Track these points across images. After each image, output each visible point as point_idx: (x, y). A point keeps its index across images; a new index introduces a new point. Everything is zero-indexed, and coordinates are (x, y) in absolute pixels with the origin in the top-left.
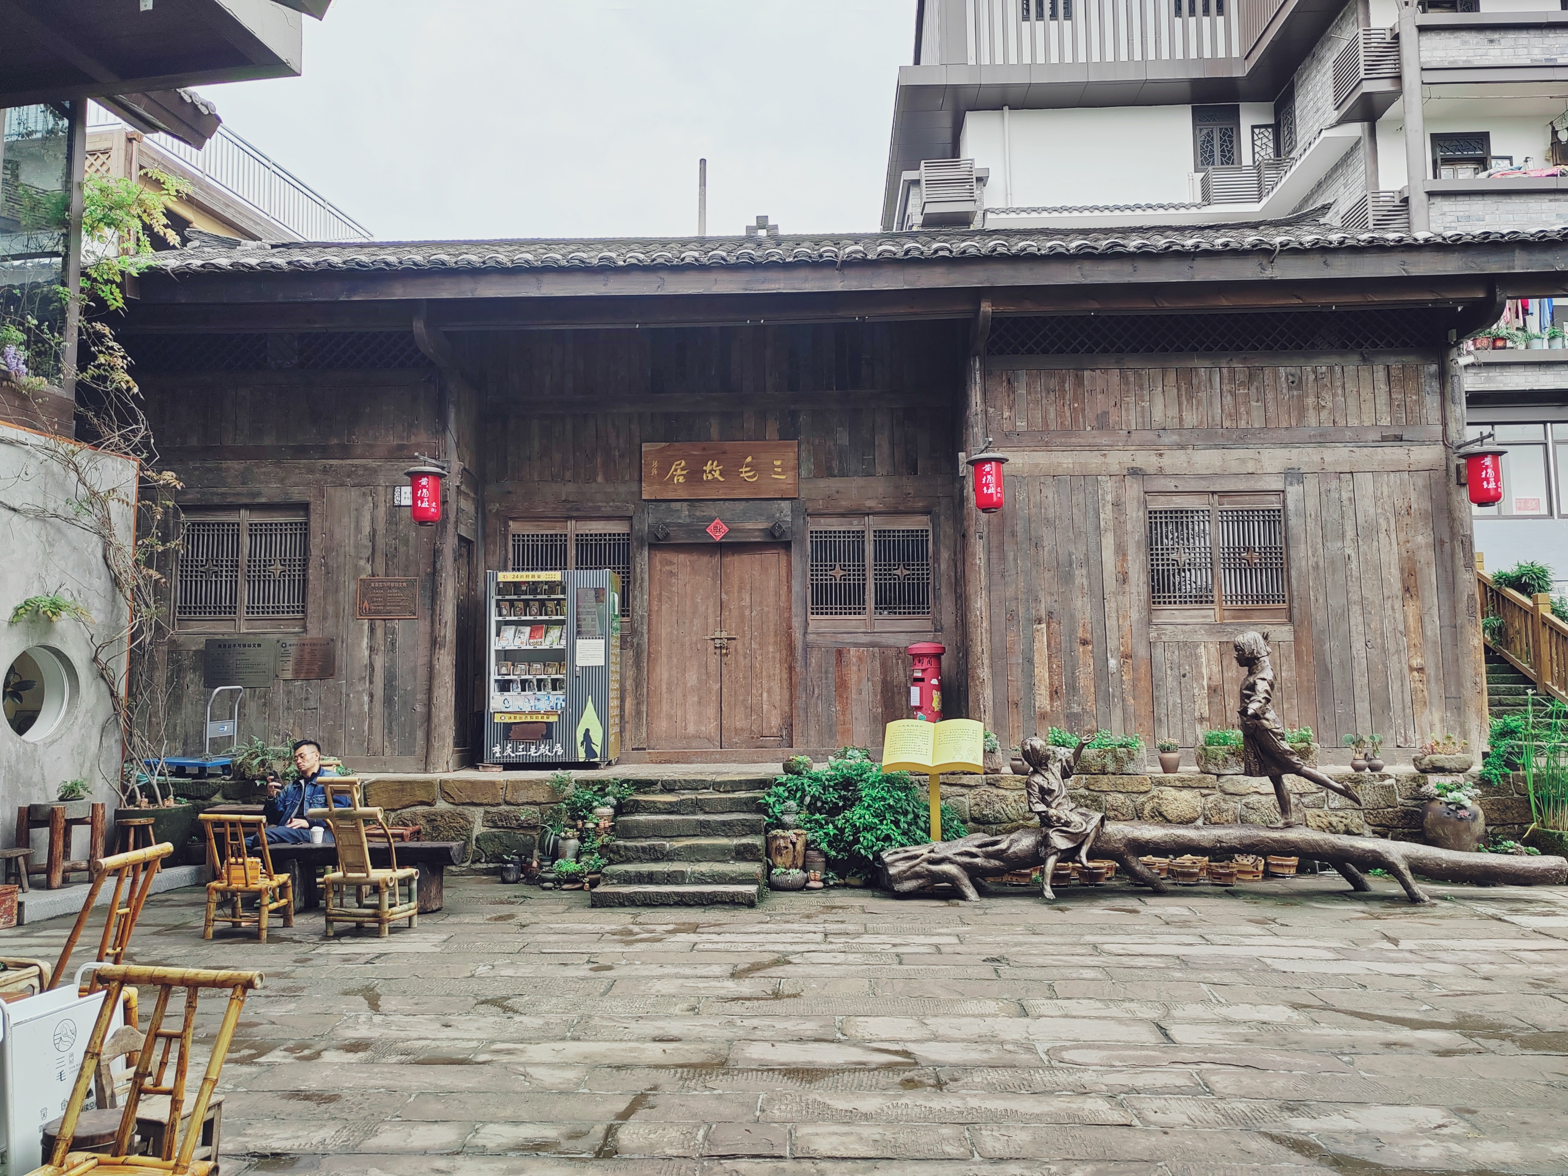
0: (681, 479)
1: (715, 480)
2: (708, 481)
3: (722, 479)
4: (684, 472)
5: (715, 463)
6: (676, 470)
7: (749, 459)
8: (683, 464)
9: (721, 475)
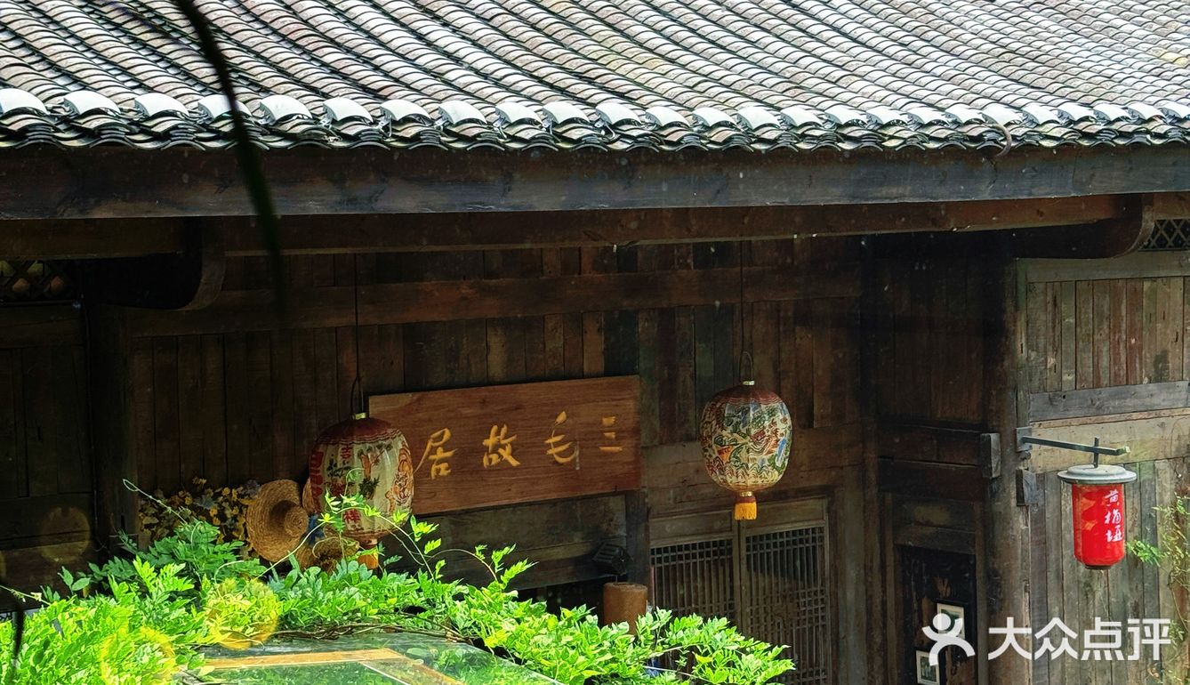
0: (444, 469)
1: (503, 463)
2: (491, 469)
3: (514, 463)
4: (449, 454)
5: (504, 430)
6: (433, 451)
7: (562, 417)
8: (447, 434)
9: (513, 454)
